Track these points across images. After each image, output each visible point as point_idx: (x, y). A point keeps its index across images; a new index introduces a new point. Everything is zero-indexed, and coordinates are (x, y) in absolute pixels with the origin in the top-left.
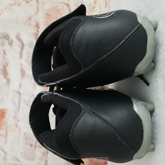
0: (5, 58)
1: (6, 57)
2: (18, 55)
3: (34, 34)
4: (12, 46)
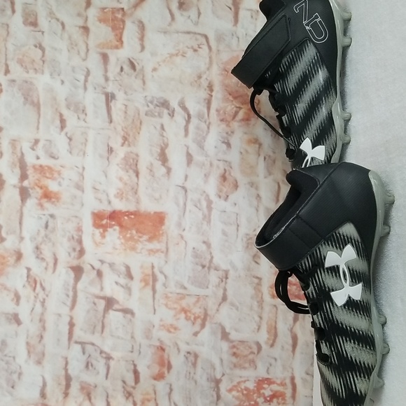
0: (164, 136)
1: (165, 134)
2: (183, 133)
3: (205, 100)
4: (174, 118)
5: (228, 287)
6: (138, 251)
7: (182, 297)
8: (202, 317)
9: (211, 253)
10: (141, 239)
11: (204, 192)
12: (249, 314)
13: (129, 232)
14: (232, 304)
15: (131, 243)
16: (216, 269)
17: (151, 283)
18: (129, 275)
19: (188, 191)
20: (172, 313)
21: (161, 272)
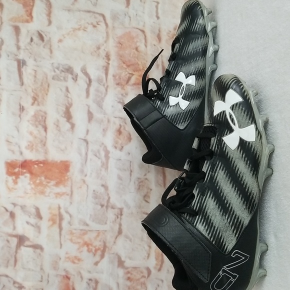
0: (68, 97)
1: (69, 95)
2: (84, 94)
3: (103, 67)
4: (77, 82)
5: (123, 222)
6: (47, 194)
7: (85, 233)
8: (102, 249)
9: (108, 194)
10: (49, 185)
11: (103, 144)
12: (140, 245)
13: (39, 178)
14: (127, 237)
15: (40, 188)
16: (113, 208)
17: (58, 221)
18: (39, 216)
19: (89, 143)
20: (76, 246)
21: (67, 212)
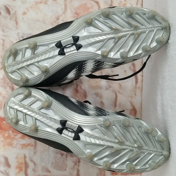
5: (81, 169)
6: (14, 146)
10: (16, 137)
13: (7, 132)
15: (9, 141)
17: (24, 169)
18: (8, 165)
21: (32, 161)
